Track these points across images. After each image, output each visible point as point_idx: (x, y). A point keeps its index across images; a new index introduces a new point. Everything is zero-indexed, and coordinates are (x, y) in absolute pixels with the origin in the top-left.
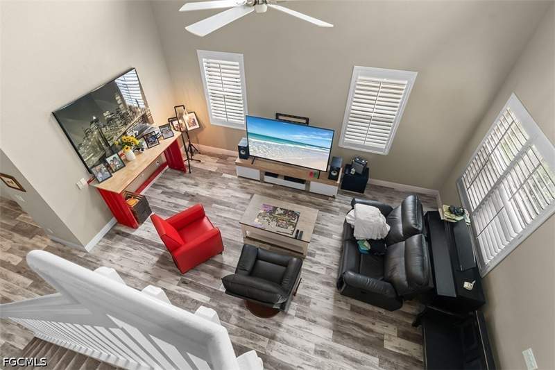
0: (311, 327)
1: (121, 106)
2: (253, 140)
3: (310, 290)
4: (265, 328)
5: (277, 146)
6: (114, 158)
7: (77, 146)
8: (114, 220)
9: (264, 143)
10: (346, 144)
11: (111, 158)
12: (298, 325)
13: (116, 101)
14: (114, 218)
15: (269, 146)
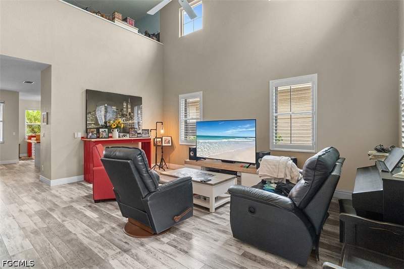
0: (177, 255)
1: (124, 109)
2: (201, 141)
3: (200, 231)
4: (126, 243)
5: (216, 143)
6: (105, 131)
7: (88, 112)
8: (82, 177)
9: (208, 142)
10: (276, 146)
11: (103, 130)
12: (162, 249)
13: (123, 105)
14: (83, 176)
15: (211, 143)
